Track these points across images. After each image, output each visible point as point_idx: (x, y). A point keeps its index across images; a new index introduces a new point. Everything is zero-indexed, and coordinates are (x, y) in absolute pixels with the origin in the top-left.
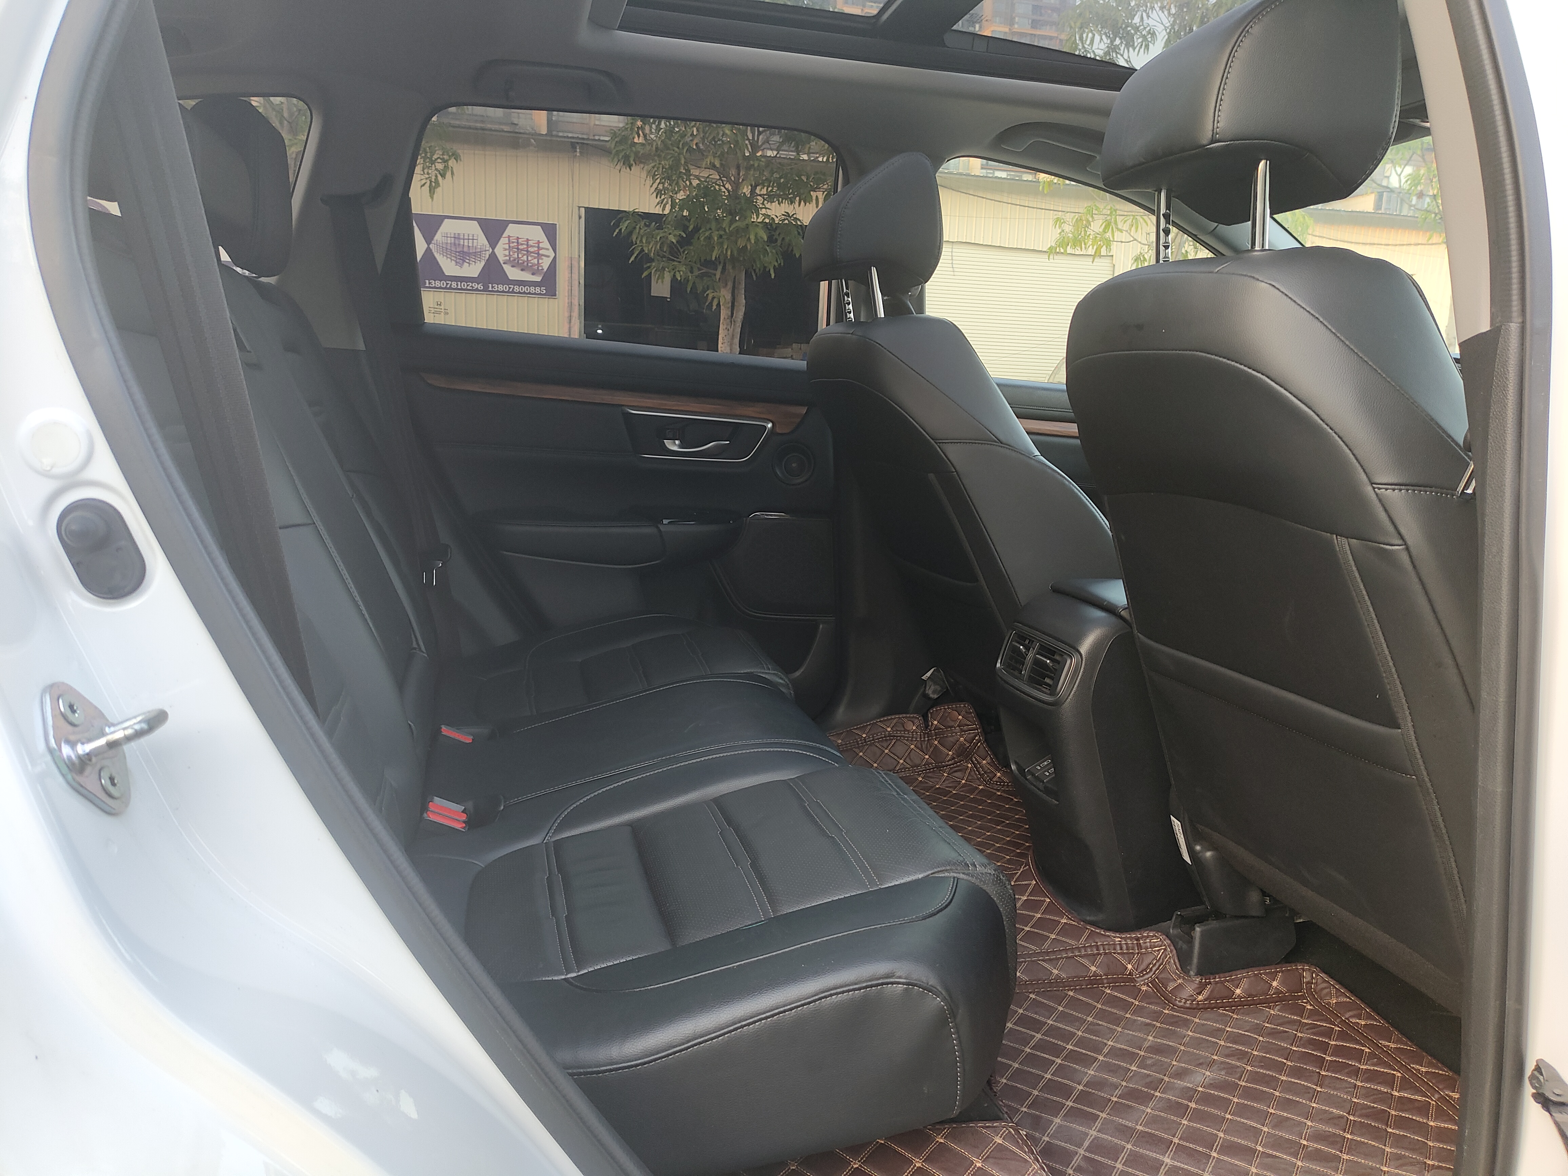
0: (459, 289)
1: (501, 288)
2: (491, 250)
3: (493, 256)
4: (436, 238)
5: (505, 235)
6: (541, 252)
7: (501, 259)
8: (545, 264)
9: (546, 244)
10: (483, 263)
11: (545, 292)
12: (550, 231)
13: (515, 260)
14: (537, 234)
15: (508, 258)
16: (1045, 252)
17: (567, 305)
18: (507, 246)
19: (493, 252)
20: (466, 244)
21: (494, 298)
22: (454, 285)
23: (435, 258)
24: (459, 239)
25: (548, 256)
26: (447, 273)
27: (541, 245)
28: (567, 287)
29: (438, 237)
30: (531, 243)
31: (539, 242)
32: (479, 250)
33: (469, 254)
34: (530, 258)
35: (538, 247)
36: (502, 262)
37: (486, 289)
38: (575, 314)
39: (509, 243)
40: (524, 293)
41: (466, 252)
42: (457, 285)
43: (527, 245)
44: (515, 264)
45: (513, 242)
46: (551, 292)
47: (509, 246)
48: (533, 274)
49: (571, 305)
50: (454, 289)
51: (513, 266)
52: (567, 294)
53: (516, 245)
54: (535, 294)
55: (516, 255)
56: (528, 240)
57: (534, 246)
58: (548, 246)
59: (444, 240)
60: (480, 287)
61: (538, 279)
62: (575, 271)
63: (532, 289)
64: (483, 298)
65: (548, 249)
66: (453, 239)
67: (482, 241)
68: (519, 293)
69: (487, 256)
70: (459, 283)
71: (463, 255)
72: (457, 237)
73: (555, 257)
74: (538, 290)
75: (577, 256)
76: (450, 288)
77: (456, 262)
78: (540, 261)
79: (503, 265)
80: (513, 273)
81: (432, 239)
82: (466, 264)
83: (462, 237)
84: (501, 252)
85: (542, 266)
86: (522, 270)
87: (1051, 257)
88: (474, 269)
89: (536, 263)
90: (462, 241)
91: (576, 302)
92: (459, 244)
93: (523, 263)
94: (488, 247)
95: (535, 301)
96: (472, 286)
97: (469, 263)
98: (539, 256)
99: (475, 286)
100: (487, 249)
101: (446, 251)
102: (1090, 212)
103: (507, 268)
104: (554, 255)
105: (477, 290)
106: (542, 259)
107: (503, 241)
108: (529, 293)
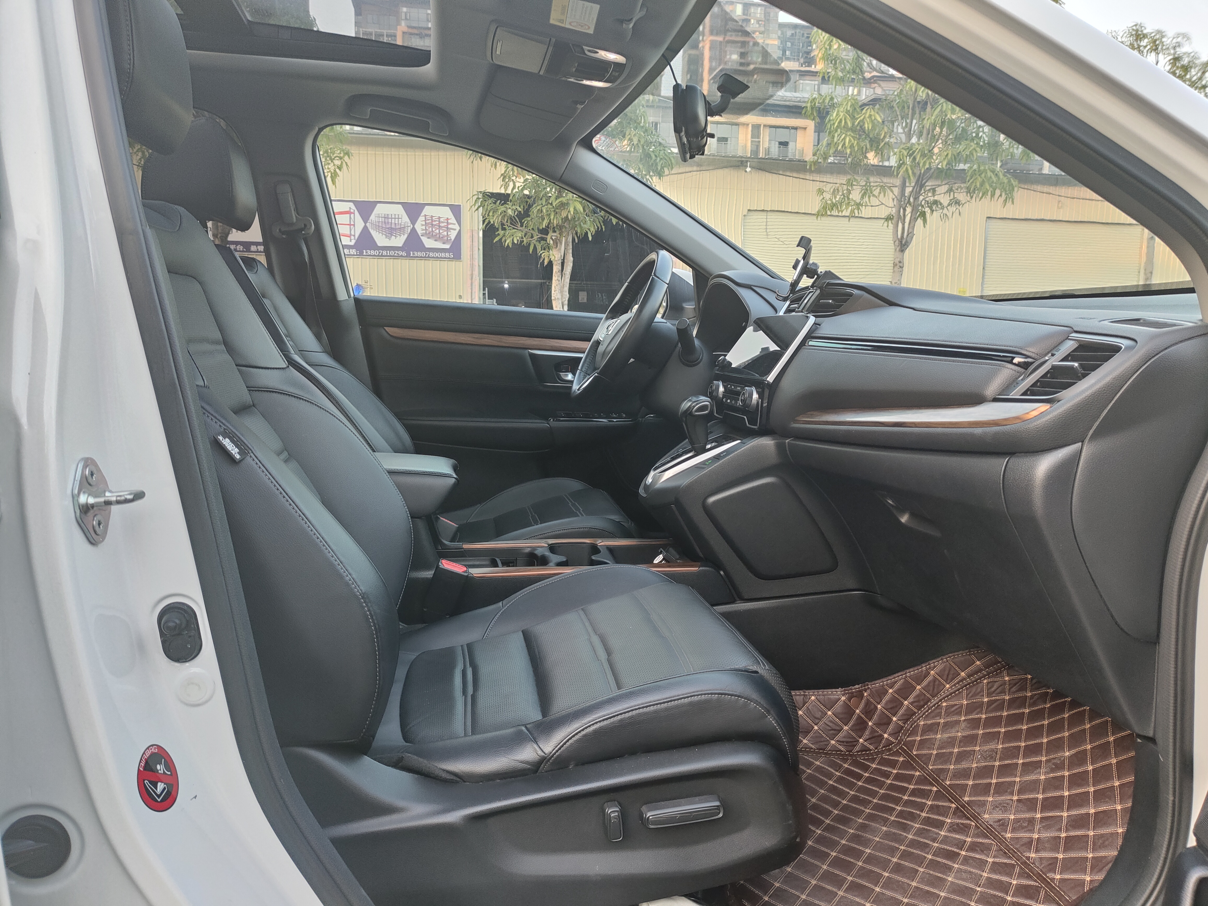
0: (388, 256)
1: (419, 254)
2: (412, 226)
3: (413, 230)
4: (371, 218)
5: (423, 214)
6: (450, 226)
7: (420, 232)
8: (453, 235)
9: (453, 220)
10: (406, 236)
11: (452, 256)
12: (456, 210)
13: (429, 233)
14: (446, 213)
15: (424, 231)
16: (814, 214)
17: (469, 265)
18: (424, 223)
19: (414, 228)
20: (393, 221)
21: (414, 262)
22: (385, 253)
23: (371, 234)
24: (388, 218)
25: (455, 230)
26: (380, 244)
27: (449, 221)
28: (469, 253)
29: (373, 217)
30: (442, 220)
31: (448, 219)
32: (403, 226)
33: (396, 229)
34: (441, 231)
35: (448, 223)
36: (420, 235)
37: (408, 256)
38: (476, 272)
39: (425, 221)
40: (437, 257)
41: (393, 228)
42: (387, 253)
43: (439, 221)
44: (430, 235)
45: (428, 220)
46: (457, 256)
47: (426, 223)
48: (444, 243)
49: (472, 266)
50: (384, 256)
51: (428, 238)
52: (469, 258)
53: (430, 222)
54: (445, 258)
55: (431, 229)
56: (439, 218)
57: (444, 222)
58: (454, 221)
59: (377, 219)
60: (404, 254)
61: (447, 246)
62: (476, 240)
63: (443, 255)
64: (406, 262)
65: (454, 224)
66: (383, 219)
67: (405, 219)
68: (433, 257)
69: (409, 231)
70: (388, 252)
71: (391, 231)
72: (386, 217)
73: (460, 231)
74: (447, 255)
75: (476, 229)
76: (382, 256)
77: (386, 236)
78: (449, 233)
79: (421, 237)
80: (429, 243)
81: (368, 219)
82: (393, 237)
83: (390, 217)
84: (419, 227)
85: (450, 237)
86: (436, 240)
87: (819, 218)
88: (399, 241)
89: (446, 234)
90: (390, 220)
91: (476, 263)
92: (388, 223)
93: (436, 235)
94: (410, 224)
95: (445, 263)
96: (398, 254)
97: (396, 236)
98: (448, 229)
99: (401, 253)
100: (409, 225)
101: (378, 228)
102: (850, 183)
103: (424, 239)
104: (459, 228)
105: (402, 256)
106: (450, 232)
107: (421, 218)
108: (441, 258)
